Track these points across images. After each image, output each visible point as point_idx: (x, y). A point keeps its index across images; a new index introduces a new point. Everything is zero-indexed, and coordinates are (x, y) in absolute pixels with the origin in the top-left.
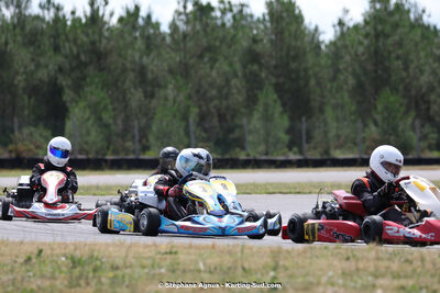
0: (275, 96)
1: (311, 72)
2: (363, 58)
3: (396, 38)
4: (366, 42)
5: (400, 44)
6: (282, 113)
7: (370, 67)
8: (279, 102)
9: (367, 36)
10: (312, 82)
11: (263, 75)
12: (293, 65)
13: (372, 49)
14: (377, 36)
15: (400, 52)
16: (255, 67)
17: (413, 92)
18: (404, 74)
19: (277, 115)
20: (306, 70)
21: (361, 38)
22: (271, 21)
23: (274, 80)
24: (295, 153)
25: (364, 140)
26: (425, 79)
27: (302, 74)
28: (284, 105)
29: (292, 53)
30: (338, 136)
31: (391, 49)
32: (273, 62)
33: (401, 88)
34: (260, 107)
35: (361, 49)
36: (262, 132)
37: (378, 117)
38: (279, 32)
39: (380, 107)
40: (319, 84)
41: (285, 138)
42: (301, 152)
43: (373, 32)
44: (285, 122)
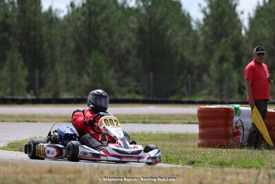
0: (19, 55)
1: (45, 38)
2: (80, 30)
3: (104, 15)
4: (83, 18)
5: (106, 20)
6: (23, 67)
7: (85, 35)
8: (22, 59)
9: (83, 14)
10: (46, 46)
11: (11, 40)
12: (32, 33)
13: (87, 23)
14: (91, 14)
15: (106, 25)
16: (6, 34)
17: (116, 53)
18: (109, 41)
19: (19, 68)
20: (41, 37)
21: (80, 15)
22: (18, 3)
23: (18, 44)
24: (32, 95)
25: (80, 85)
26: (123, 44)
27: (38, 40)
28: (25, 61)
29: (32, 25)
30: (67, 83)
31: (100, 23)
32: (19, 31)
33: (107, 50)
34: (8, 62)
35: (79, 23)
36: (9, 79)
37: (90, 70)
38: (23, 11)
39: (91, 63)
40: (50, 46)
41: (25, 84)
42: (35, 94)
43: (87, 12)
44: (26, 73)
